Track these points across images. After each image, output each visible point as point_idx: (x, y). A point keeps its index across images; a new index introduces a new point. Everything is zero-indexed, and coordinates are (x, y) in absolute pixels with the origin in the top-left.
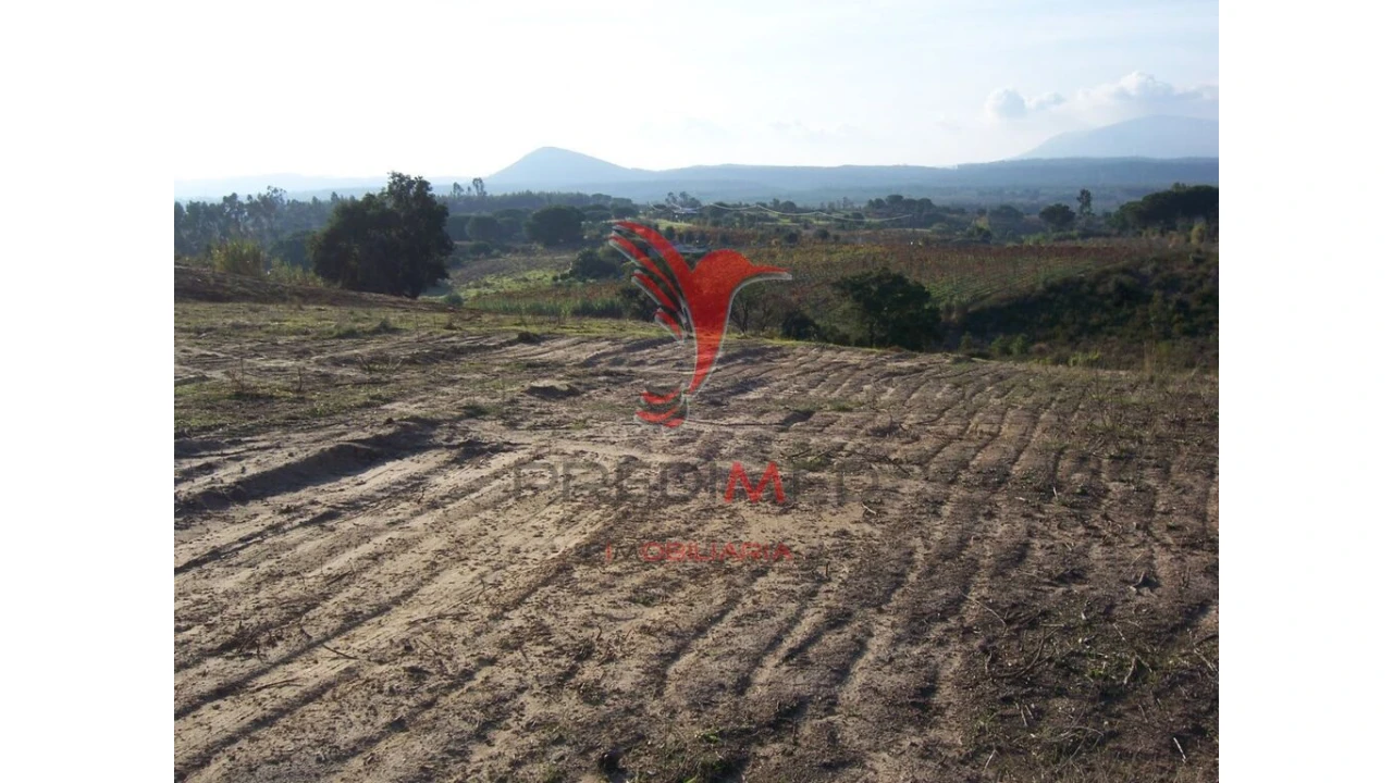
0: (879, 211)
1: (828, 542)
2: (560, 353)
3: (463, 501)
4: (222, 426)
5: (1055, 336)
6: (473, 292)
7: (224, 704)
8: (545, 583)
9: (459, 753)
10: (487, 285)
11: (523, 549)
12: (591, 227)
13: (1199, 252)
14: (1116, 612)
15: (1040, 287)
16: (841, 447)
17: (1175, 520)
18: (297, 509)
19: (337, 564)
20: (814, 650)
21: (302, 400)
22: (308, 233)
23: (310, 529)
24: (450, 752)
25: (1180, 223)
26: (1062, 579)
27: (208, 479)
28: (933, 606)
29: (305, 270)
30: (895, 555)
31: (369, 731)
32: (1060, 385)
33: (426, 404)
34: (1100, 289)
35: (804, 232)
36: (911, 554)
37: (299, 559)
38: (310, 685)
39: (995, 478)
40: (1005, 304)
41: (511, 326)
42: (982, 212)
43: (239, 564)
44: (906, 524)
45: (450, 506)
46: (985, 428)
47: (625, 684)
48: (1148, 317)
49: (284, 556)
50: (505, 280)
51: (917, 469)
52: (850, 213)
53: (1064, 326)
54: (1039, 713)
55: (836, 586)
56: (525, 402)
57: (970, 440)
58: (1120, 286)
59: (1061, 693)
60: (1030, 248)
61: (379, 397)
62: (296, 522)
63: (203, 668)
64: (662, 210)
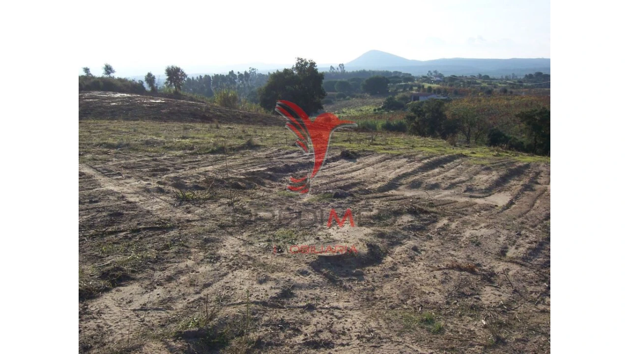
0: (531, 80)
10: (343, 113)
12: (392, 86)
29: (257, 105)
35: (495, 90)
50: (352, 110)
52: (516, 81)
64: (427, 79)
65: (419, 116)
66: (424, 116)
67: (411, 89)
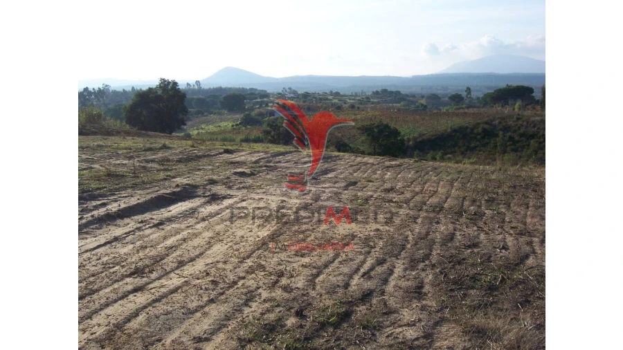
0: (377, 96)
1: (372, 233)
2: (243, 158)
3: (215, 218)
4: (105, 187)
5: (455, 152)
6: (196, 132)
7: (138, 294)
8: (258, 249)
9: (239, 311)
10: (202, 129)
11: (245, 236)
12: (249, 103)
13: (519, 115)
14: (492, 259)
15: (449, 130)
16: (372, 196)
17: (514, 225)
18: (145, 221)
19: (169, 242)
20: (372, 273)
21: (138, 177)
22: (122, 105)
23: (153, 229)
24: (236, 310)
25: (510, 102)
26: (469, 247)
27: (105, 209)
28: (419, 257)
29: (121, 122)
30: (400, 238)
31: (201, 303)
32: (461, 171)
33: (190, 179)
34: (475, 131)
35: (344, 105)
36: (407, 237)
37: (152, 241)
38: (172, 287)
39: (439, 209)
40: (433, 137)
41: (219, 146)
42: (423, 97)
43: (127, 243)
44: (403, 226)
45: (211, 220)
46: (432, 189)
47: (300, 285)
48: (496, 143)
49: (145, 239)
50: (210, 126)
51: (405, 205)
52: (364, 97)
53: (460, 147)
54: (465, 295)
55: (378, 250)
56: (233, 178)
57: (425, 194)
58: (484, 130)
59: (473, 288)
60: (444, 113)
61: (170, 176)
62: (147, 226)
63: (125, 282)
64: (281, 96)
65: (274, 131)
66: (279, 130)
67: (267, 105)
